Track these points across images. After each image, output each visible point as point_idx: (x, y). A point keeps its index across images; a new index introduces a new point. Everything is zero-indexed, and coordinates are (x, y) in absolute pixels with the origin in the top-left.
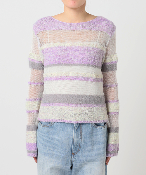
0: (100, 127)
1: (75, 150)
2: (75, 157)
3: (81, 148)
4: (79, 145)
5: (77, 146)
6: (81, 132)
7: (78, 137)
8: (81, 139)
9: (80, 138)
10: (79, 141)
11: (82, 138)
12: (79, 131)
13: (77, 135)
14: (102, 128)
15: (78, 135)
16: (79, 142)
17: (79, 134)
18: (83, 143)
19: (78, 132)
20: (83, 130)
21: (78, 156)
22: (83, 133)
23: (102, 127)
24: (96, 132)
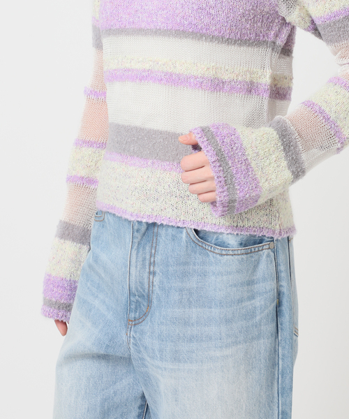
0: (217, 251)
1: (136, 308)
2: (135, 332)
3: (152, 309)
4: (148, 296)
5: (142, 296)
6: (153, 251)
7: (144, 265)
8: (151, 277)
9: (147, 270)
10: (146, 281)
11: (154, 273)
12: (148, 248)
13: (140, 259)
14: (222, 255)
15: (144, 260)
16: (146, 286)
17: (148, 257)
18: (156, 289)
19: (144, 248)
20: (161, 247)
21: (142, 333)
22: (158, 258)
23: (224, 252)
24: (204, 263)
